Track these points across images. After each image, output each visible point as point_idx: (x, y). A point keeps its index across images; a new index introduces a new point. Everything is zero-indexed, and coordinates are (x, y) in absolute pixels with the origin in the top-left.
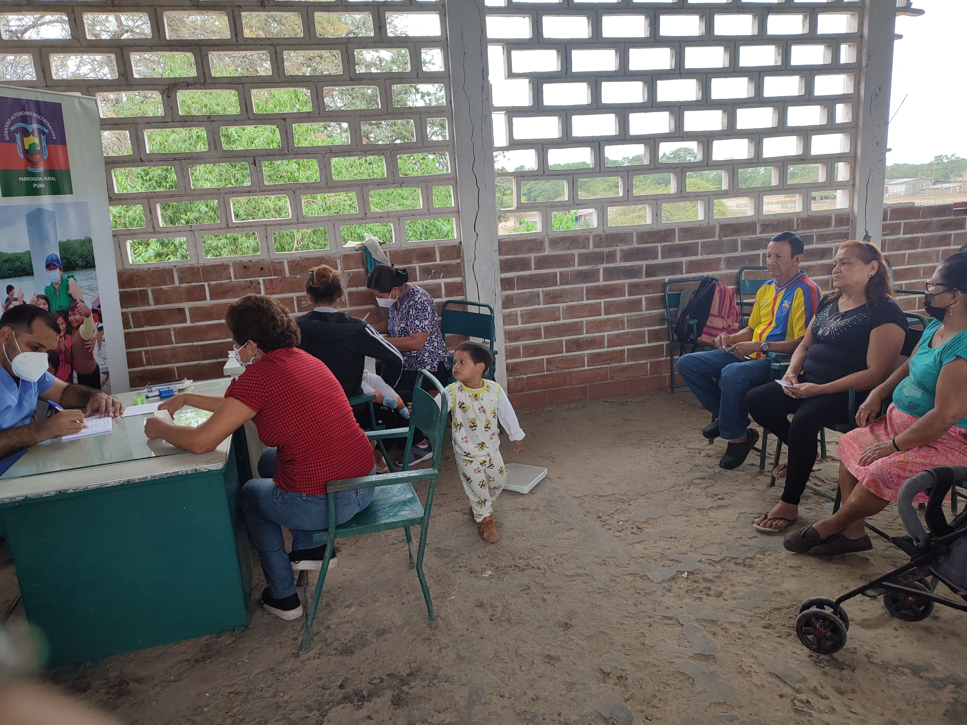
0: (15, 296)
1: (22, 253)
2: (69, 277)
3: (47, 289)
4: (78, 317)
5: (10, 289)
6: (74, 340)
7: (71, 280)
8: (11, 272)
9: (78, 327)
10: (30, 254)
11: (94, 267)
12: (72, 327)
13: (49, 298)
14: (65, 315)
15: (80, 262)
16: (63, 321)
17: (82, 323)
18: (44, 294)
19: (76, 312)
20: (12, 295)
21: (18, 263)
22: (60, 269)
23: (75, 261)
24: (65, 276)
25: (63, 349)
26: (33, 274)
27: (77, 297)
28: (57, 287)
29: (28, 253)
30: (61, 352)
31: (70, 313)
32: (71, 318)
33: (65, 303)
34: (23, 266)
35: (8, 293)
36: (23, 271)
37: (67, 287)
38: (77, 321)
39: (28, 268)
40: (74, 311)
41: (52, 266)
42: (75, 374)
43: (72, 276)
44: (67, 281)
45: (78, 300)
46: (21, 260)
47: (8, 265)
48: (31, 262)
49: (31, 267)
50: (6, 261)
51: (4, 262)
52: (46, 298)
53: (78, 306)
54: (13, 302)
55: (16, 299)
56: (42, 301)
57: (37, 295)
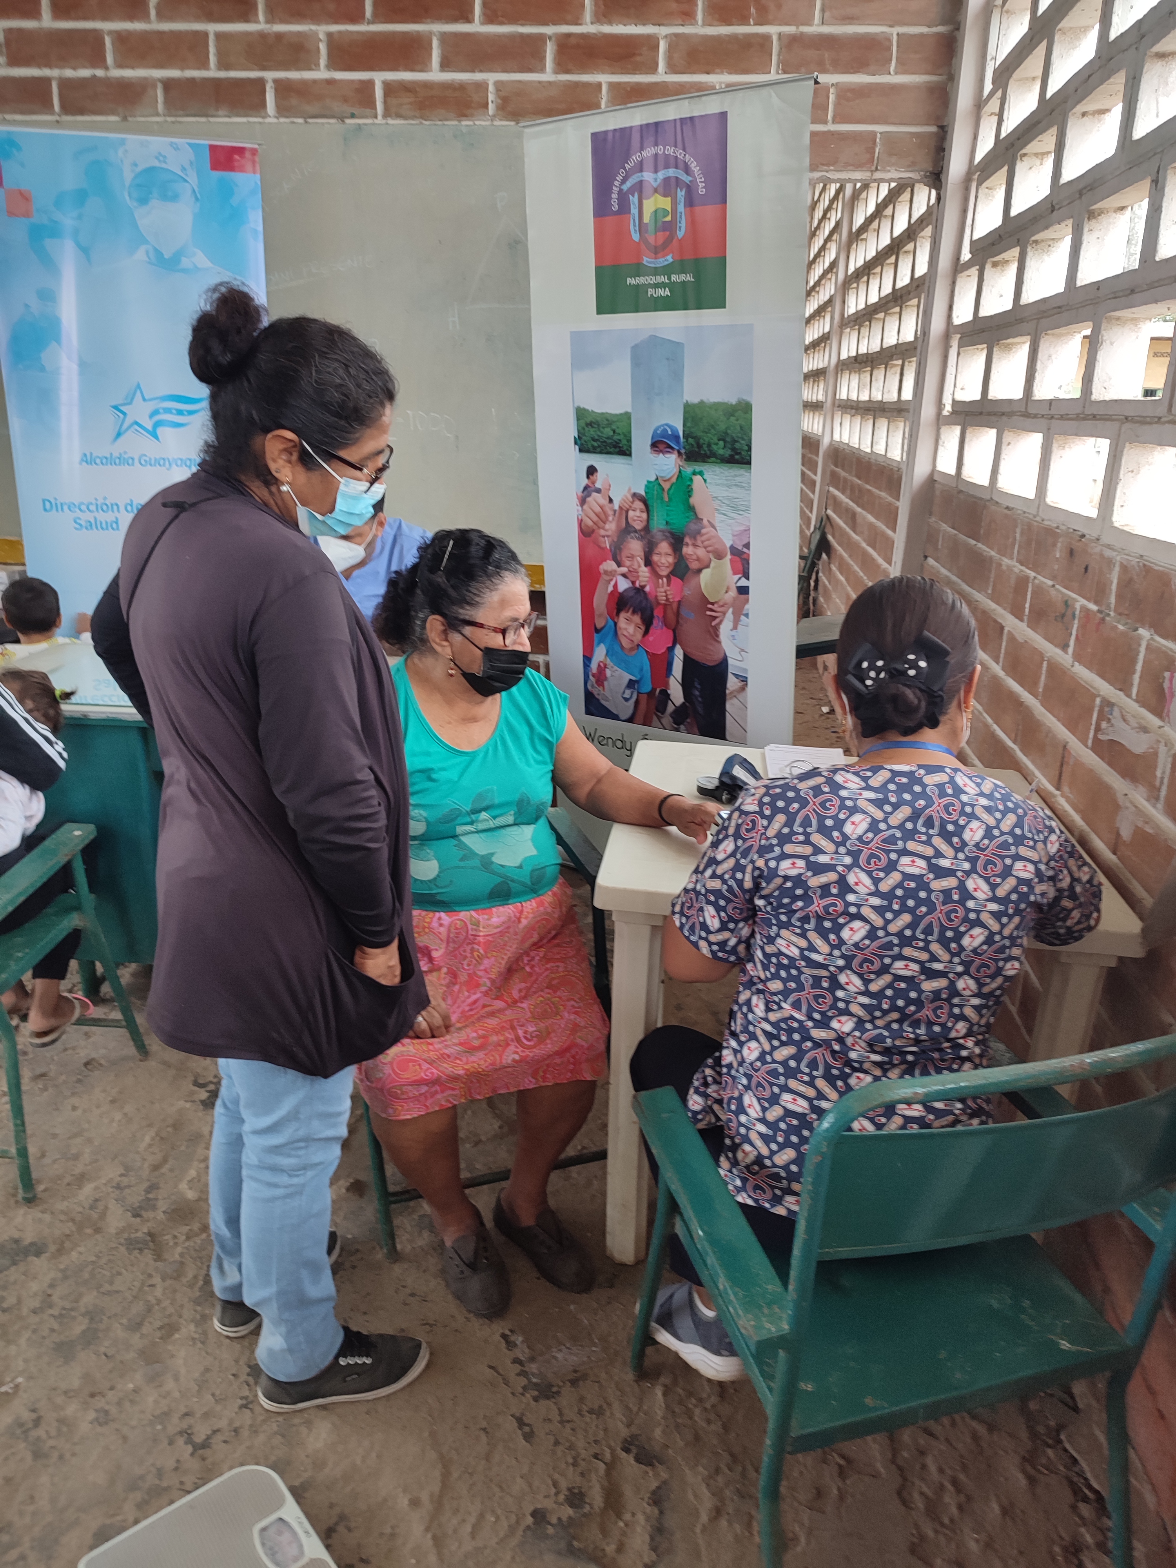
0: (598, 485)
1: (616, 415)
2: (694, 473)
3: (649, 485)
4: (701, 552)
5: (591, 471)
6: (687, 592)
7: (697, 479)
8: (595, 444)
9: (699, 571)
10: (629, 418)
11: (749, 463)
12: (687, 568)
13: (650, 503)
14: (677, 541)
15: (720, 449)
16: (670, 551)
17: (708, 567)
18: (643, 493)
19: (699, 543)
20: (593, 483)
21: (608, 432)
22: (679, 453)
23: (709, 445)
24: (688, 469)
25: (662, 599)
26: (630, 455)
27: (704, 514)
28: (666, 486)
29: (627, 416)
30: (658, 604)
31: (687, 540)
32: (687, 550)
33: (679, 521)
34: (616, 437)
35: (588, 477)
36: (615, 447)
37: (689, 492)
38: (698, 559)
39: (624, 442)
40: (695, 539)
41: (661, 447)
42: (679, 652)
43: (701, 473)
44: (691, 480)
45: (705, 522)
46: (614, 427)
47: (592, 432)
48: (630, 432)
49: (629, 441)
50: (590, 424)
51: (587, 425)
52: (644, 501)
53: (704, 531)
54: (594, 494)
55: (598, 491)
56: (639, 505)
57: (633, 491)
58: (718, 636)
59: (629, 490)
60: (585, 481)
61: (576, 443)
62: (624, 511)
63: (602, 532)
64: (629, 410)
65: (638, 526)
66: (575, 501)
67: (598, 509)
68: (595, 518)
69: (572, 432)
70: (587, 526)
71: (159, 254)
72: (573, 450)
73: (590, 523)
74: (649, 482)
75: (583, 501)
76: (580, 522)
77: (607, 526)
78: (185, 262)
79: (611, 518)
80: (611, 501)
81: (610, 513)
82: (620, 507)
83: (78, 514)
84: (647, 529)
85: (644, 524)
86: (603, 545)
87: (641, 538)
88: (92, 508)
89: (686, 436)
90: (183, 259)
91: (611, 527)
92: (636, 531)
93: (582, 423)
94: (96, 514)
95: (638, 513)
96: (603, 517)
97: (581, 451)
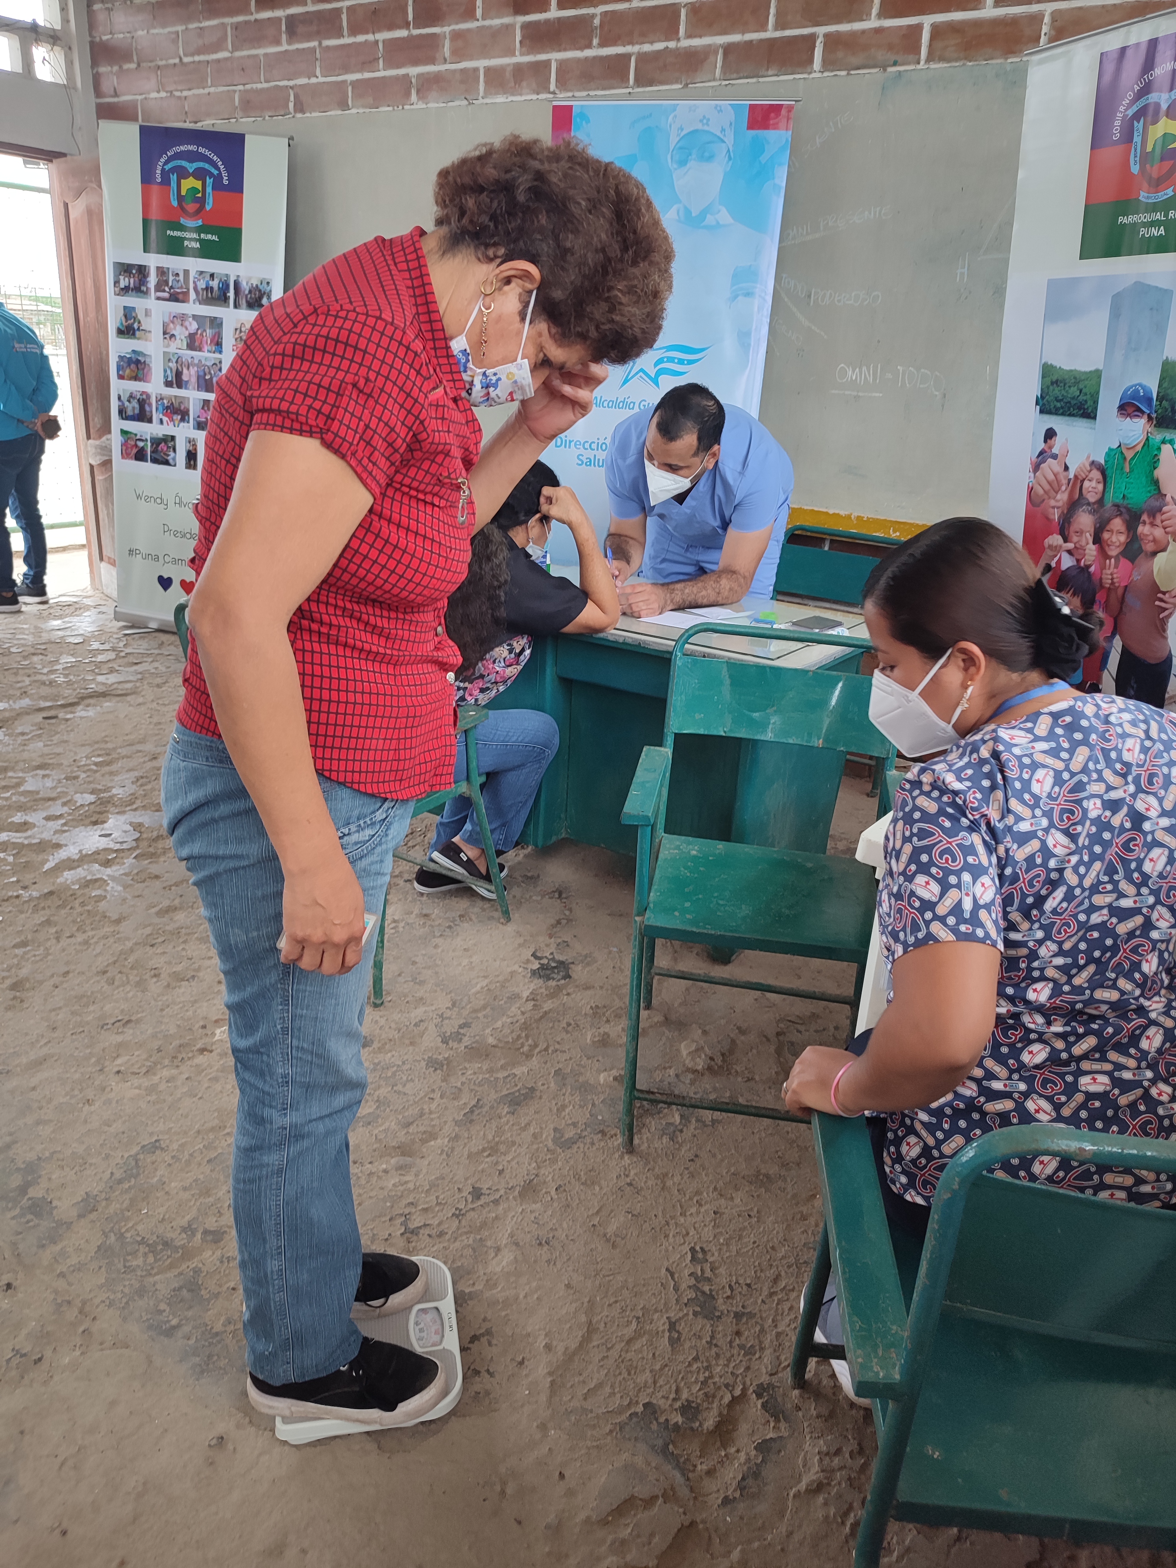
0: (1055, 450)
1: (1085, 373)
2: (1164, 442)
3: (1110, 453)
4: (1158, 532)
5: (1050, 434)
6: (1136, 577)
7: (1166, 448)
8: (1058, 405)
9: (1154, 554)
10: (1100, 377)
12: (1140, 550)
13: (1108, 472)
14: (1133, 519)
16: (1123, 528)
17: (1164, 550)
18: (1103, 462)
19: (1158, 521)
20: (1051, 448)
21: (1074, 391)
22: (1150, 418)
24: (1158, 436)
25: (1107, 582)
26: (1095, 418)
28: (1129, 455)
29: (1098, 374)
30: (1102, 586)
31: (1145, 517)
32: (1143, 529)
33: (1138, 495)
34: (1081, 398)
35: (1045, 441)
36: (1079, 408)
37: (1155, 462)
38: (1154, 540)
39: (1090, 403)
40: (1154, 517)
41: (1130, 410)
42: (1118, 643)
43: (1171, 442)
44: (1159, 449)
45: (1168, 498)
46: (1081, 386)
47: (1056, 391)
48: (1098, 393)
49: (1096, 402)
50: (1056, 383)
51: (1052, 383)
52: (1103, 471)
53: (1165, 509)
54: (1050, 460)
55: (1055, 457)
56: (1096, 474)
57: (1091, 459)
58: (1164, 630)
59: (1088, 457)
60: (1041, 446)
61: (1037, 404)
62: (1078, 481)
63: (1053, 503)
64: (1101, 368)
65: (1092, 498)
66: (1029, 466)
67: (1051, 477)
68: (1047, 487)
69: (1035, 390)
70: (1037, 495)
71: (688, 212)
72: (1033, 410)
73: (1041, 492)
74: (1110, 449)
75: (1036, 468)
76: (1031, 490)
77: (1059, 497)
78: (710, 220)
79: (1064, 488)
80: (1066, 468)
81: (1064, 482)
82: (1076, 477)
83: (582, 451)
84: (1101, 502)
85: (1098, 496)
86: (1052, 517)
87: (1093, 512)
88: (594, 446)
89: (1160, 398)
90: (708, 216)
91: (1063, 497)
92: (1089, 504)
93: (1048, 380)
94: (595, 452)
95: (1094, 484)
96: (1055, 485)
97: (1041, 412)
